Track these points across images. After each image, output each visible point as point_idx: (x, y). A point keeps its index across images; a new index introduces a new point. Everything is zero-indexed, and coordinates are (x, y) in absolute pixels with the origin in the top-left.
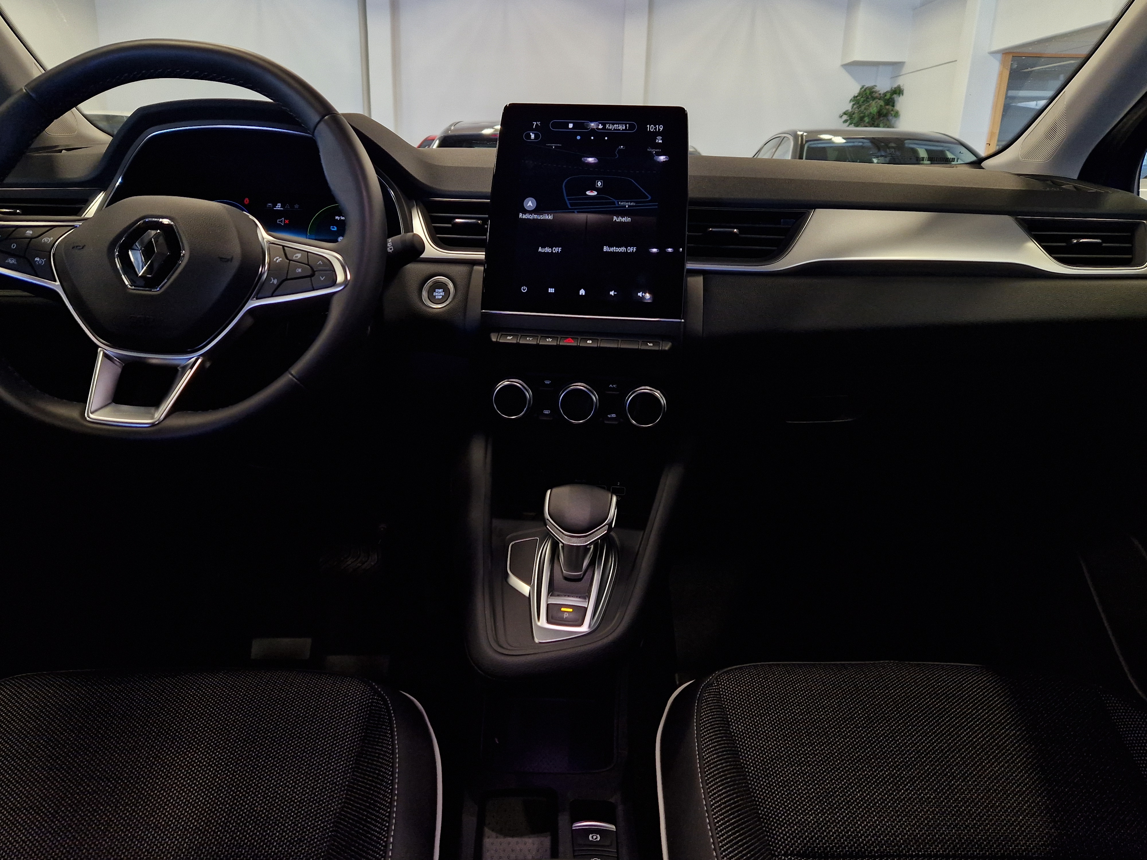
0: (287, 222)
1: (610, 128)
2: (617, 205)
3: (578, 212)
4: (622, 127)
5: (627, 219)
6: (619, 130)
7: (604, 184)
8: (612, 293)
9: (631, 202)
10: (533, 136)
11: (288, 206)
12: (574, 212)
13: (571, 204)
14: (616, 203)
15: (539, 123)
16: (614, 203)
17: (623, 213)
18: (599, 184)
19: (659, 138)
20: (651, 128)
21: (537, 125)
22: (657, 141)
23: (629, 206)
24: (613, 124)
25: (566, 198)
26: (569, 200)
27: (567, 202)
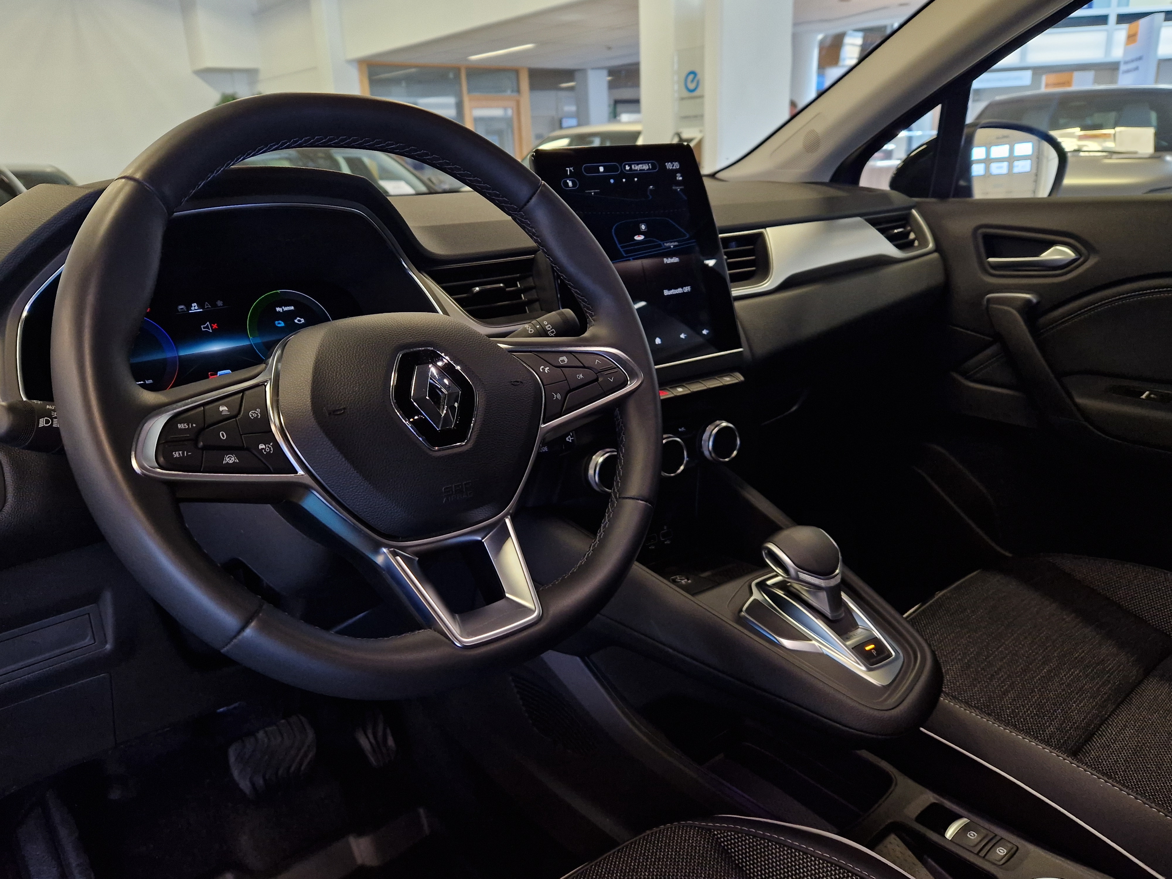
0: (215, 326)
1: (636, 168)
2: (664, 247)
3: (634, 259)
4: (645, 167)
5: (675, 260)
6: (644, 170)
7: (647, 227)
8: (682, 336)
9: (675, 242)
10: (570, 184)
11: (207, 305)
12: (629, 260)
13: (627, 252)
14: (662, 244)
15: (572, 169)
16: (660, 245)
17: (670, 254)
18: (643, 227)
19: (678, 175)
20: (669, 166)
21: (570, 170)
22: (677, 178)
23: (675, 246)
24: (638, 164)
25: (619, 246)
26: (622, 247)
27: (621, 250)
